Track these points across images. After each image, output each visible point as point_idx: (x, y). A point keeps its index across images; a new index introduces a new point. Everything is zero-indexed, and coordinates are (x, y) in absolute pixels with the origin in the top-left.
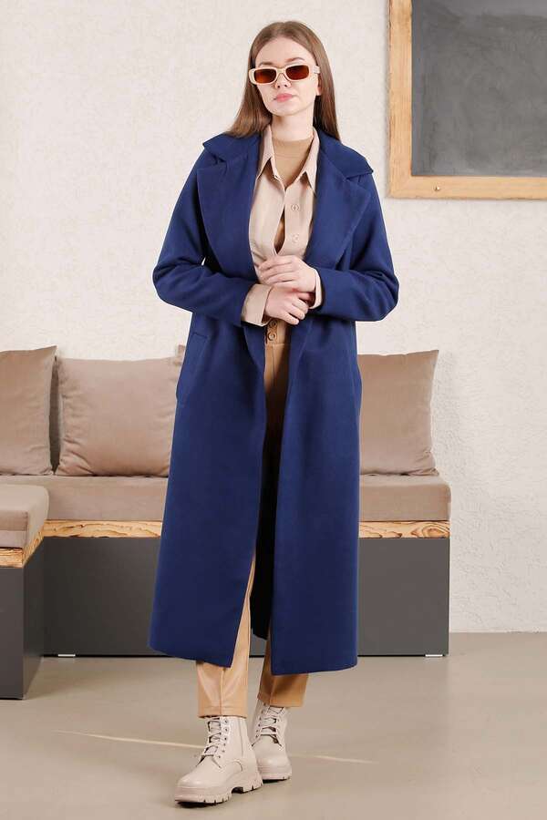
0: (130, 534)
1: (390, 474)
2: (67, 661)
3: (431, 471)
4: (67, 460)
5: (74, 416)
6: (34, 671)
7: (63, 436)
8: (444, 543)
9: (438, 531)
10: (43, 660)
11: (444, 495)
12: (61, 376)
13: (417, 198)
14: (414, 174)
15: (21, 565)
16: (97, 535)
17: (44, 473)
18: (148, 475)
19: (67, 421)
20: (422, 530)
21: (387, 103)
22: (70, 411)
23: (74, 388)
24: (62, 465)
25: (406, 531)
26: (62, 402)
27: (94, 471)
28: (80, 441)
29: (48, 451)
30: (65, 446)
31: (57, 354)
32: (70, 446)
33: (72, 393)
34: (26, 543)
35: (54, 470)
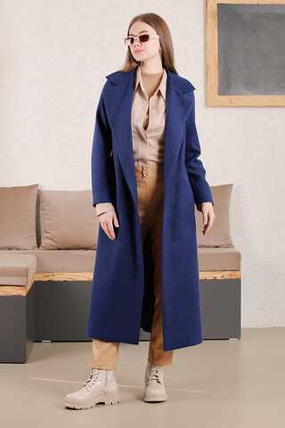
0: (78, 279)
1: (209, 247)
2: (46, 344)
3: (230, 245)
4: (44, 242)
5: (48, 219)
6: (31, 350)
7: (42, 229)
8: (238, 281)
9: (235, 275)
10: (35, 344)
11: (238, 257)
12: (41, 200)
13: (222, 106)
14: (220, 95)
15: (25, 295)
16: (62, 280)
17: (33, 248)
18: (86, 249)
19: (44, 222)
20: (227, 275)
21: (205, 58)
22: (46, 217)
23: (48, 205)
24: (42, 244)
25: (219, 276)
26: (41, 212)
27: (60, 247)
28: (52, 232)
29: (35, 237)
30: (43, 235)
31: (39, 187)
32: (46, 235)
33: (47, 208)
34: (27, 283)
35: (38, 247)
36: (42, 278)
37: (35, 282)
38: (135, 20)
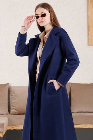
5: (14, 100)
7: (11, 105)
12: (10, 90)
15: (2, 136)
17: (7, 114)
19: (12, 101)
21: (88, 22)
22: (13, 99)
23: (13, 93)
24: (11, 112)
27: (19, 113)
28: (15, 106)
30: (12, 107)
31: (9, 85)
32: (13, 107)
33: (13, 95)
34: (3, 131)
35: (9, 113)
36: (11, 128)
37: (7, 130)
38: (37, 7)
